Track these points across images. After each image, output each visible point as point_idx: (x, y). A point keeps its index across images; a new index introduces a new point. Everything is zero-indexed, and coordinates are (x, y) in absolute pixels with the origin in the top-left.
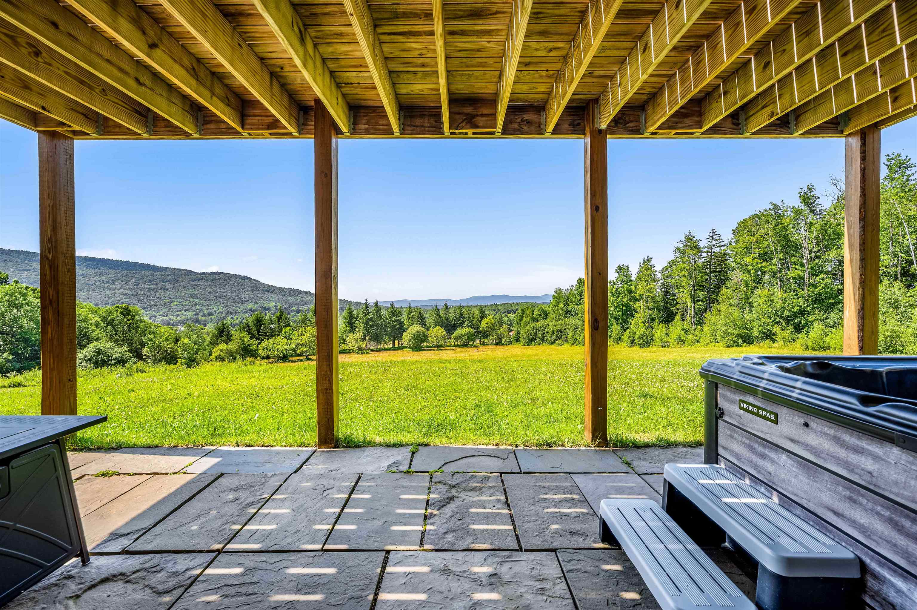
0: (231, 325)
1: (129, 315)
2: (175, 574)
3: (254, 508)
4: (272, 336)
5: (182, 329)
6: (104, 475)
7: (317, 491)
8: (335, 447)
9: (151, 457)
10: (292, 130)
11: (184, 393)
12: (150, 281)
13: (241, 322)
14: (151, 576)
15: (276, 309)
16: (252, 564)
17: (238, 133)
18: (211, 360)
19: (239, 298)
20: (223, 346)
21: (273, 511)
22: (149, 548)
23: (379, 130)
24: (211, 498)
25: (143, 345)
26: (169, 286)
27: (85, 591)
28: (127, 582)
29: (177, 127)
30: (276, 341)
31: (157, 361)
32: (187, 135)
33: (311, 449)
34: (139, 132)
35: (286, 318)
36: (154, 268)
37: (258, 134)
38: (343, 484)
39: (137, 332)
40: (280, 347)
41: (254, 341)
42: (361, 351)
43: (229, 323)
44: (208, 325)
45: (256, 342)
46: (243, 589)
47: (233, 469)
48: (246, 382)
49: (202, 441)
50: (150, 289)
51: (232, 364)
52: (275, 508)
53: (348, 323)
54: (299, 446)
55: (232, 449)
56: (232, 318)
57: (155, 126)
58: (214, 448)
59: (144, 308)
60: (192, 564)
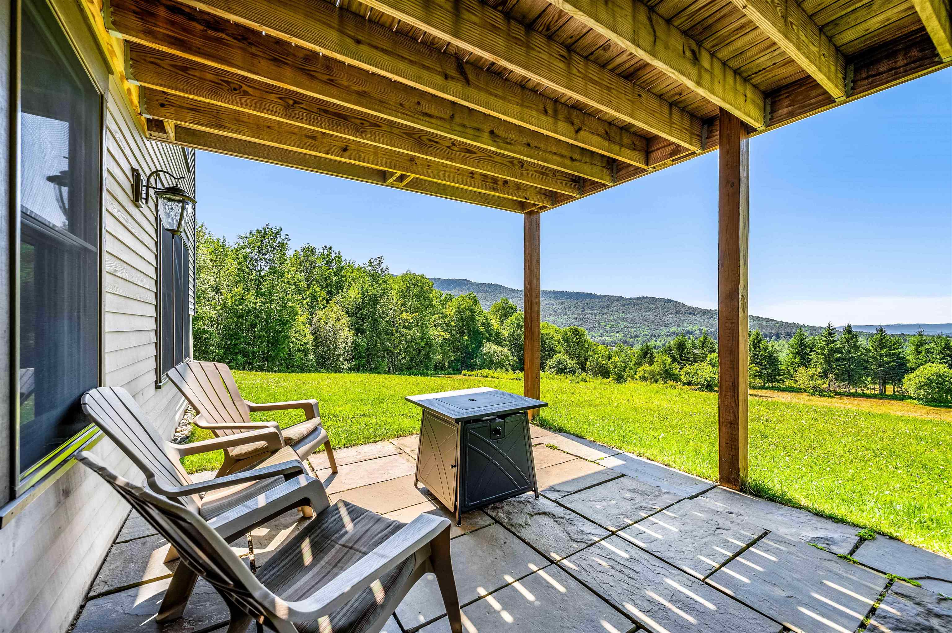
0: (655, 347)
1: (577, 334)
2: (582, 532)
3: (645, 513)
4: (696, 362)
5: (614, 348)
6: (551, 447)
7: (709, 526)
8: (741, 491)
9: (578, 444)
10: (693, 149)
11: (606, 402)
12: (592, 307)
13: (663, 345)
14: (569, 525)
15: (701, 333)
16: (636, 556)
17: (644, 170)
18: (636, 380)
19: (662, 322)
20: (646, 367)
21: (661, 523)
22: (569, 506)
23: (811, 104)
24: (613, 490)
25: (586, 360)
26: (605, 311)
27: (535, 514)
28: (556, 521)
29: (598, 182)
30: (700, 367)
31: (595, 374)
32: (605, 186)
33: (711, 482)
34: (574, 195)
35: (711, 343)
36: (594, 296)
37: (661, 165)
38: (742, 531)
39: (582, 348)
40: (704, 375)
41: (676, 366)
42: (818, 392)
43: (653, 345)
44: (635, 347)
45: (678, 367)
46: (627, 571)
47: (635, 475)
48: (657, 402)
49: (612, 443)
50: (591, 314)
51: (654, 385)
52: (664, 522)
53: (799, 354)
54: (698, 476)
55: (634, 457)
56: (656, 341)
57: (584, 187)
58: (621, 452)
59: (587, 329)
60: (594, 531)
